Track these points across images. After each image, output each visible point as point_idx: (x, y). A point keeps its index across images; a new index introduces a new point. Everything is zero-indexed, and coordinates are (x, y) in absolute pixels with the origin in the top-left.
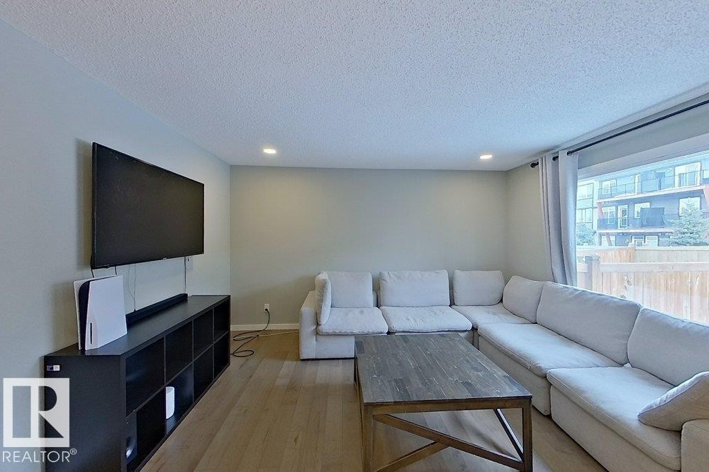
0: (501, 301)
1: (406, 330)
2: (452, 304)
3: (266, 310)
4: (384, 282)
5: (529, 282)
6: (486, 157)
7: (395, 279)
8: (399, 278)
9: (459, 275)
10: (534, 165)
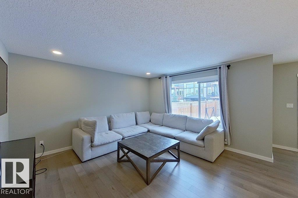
0: (150, 121)
1: (129, 136)
2: (137, 124)
3: (41, 144)
4: (113, 119)
5: (158, 114)
6: (148, 74)
7: (117, 117)
8: (118, 117)
9: (138, 113)
10: (159, 78)
